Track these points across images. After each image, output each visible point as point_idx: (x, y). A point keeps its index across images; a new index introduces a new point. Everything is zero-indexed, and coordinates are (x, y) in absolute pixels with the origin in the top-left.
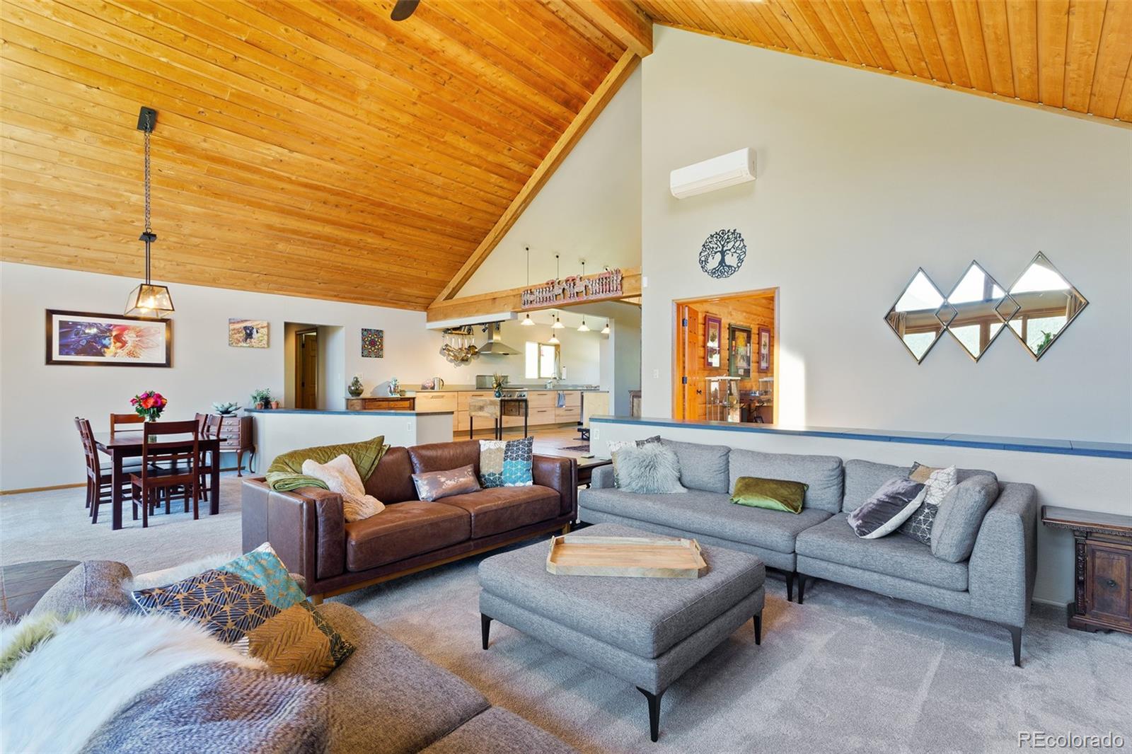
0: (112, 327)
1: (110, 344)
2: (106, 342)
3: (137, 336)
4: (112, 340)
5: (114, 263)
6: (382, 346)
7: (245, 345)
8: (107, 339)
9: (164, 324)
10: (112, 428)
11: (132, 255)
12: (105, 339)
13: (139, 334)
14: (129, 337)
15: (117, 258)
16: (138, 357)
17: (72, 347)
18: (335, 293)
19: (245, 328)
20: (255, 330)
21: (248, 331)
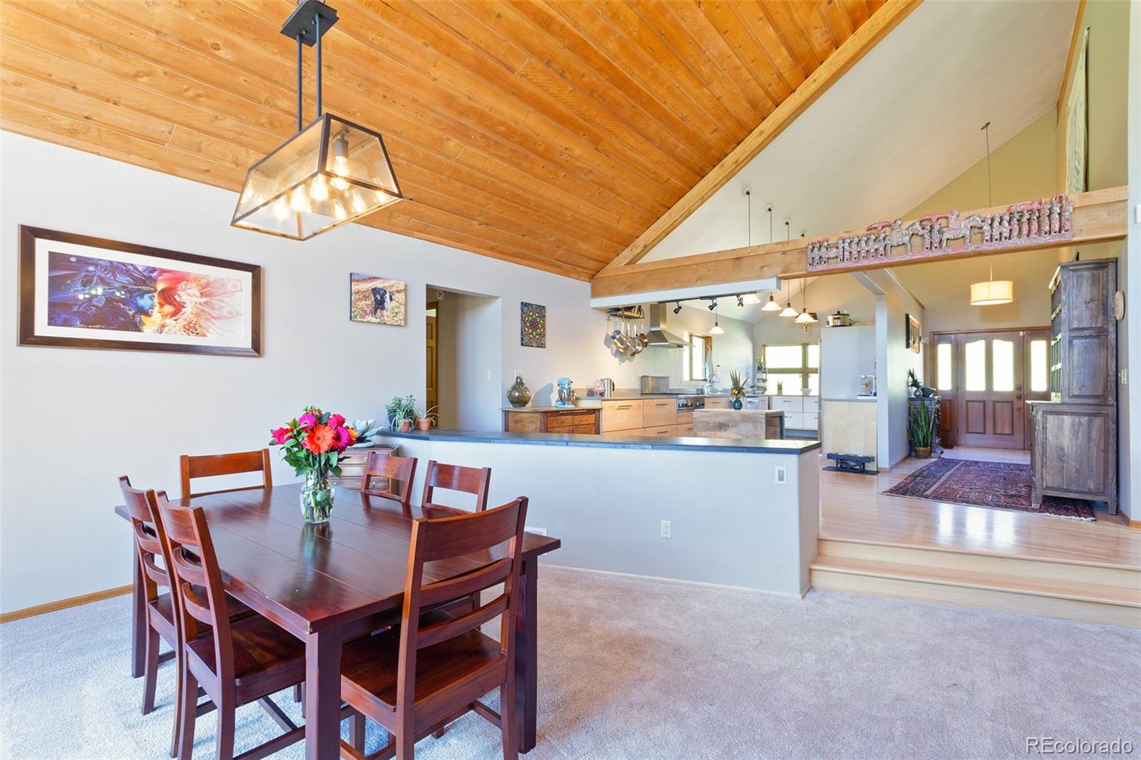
0: (155, 274)
1: (152, 307)
2: (144, 302)
3: (202, 294)
4: (156, 300)
5: (163, 143)
6: (544, 329)
7: (374, 320)
8: (146, 296)
9: (248, 276)
10: (186, 486)
11: (199, 130)
12: (142, 296)
13: (206, 290)
14: (188, 296)
15: (170, 133)
16: (205, 335)
17: (76, 309)
18: (494, 244)
19: (375, 291)
20: (388, 296)
21: (379, 297)
